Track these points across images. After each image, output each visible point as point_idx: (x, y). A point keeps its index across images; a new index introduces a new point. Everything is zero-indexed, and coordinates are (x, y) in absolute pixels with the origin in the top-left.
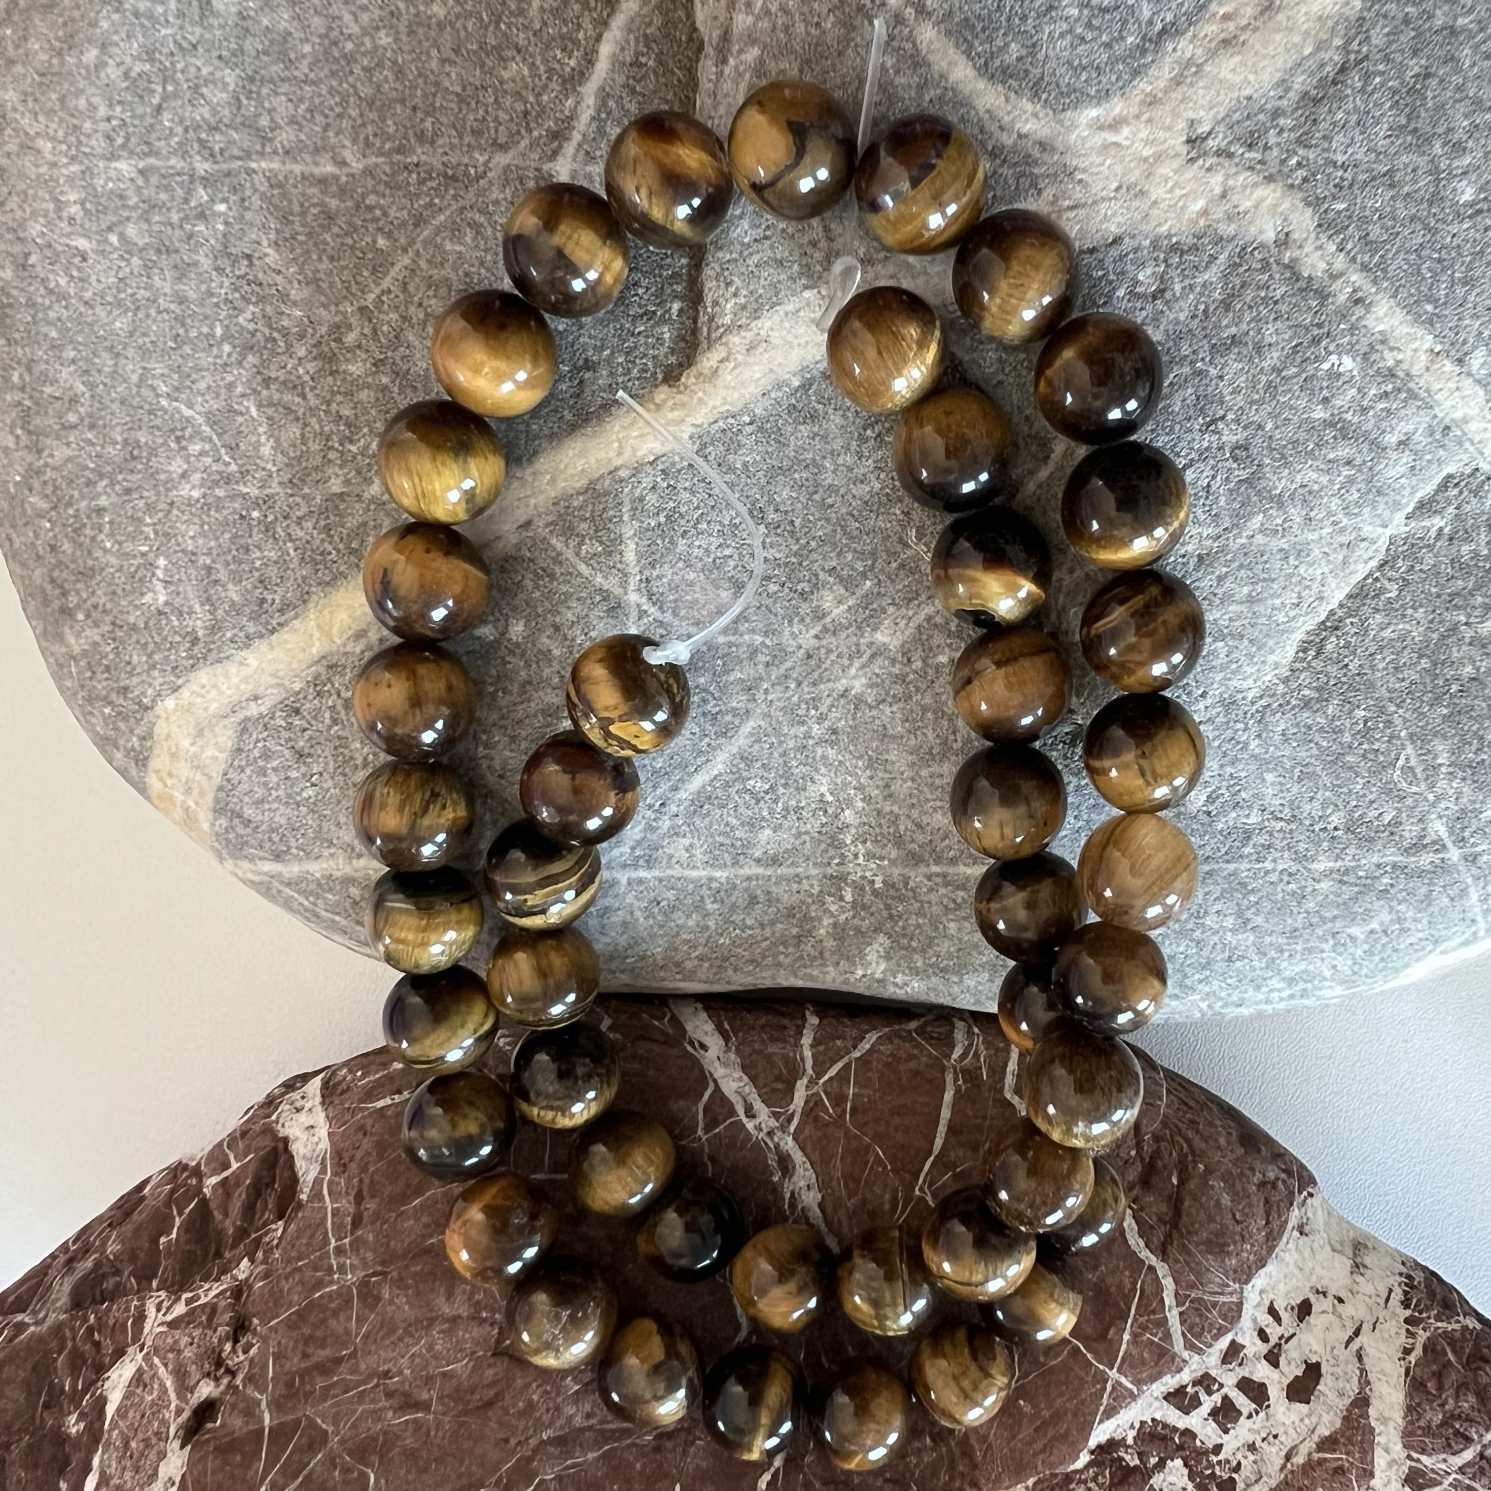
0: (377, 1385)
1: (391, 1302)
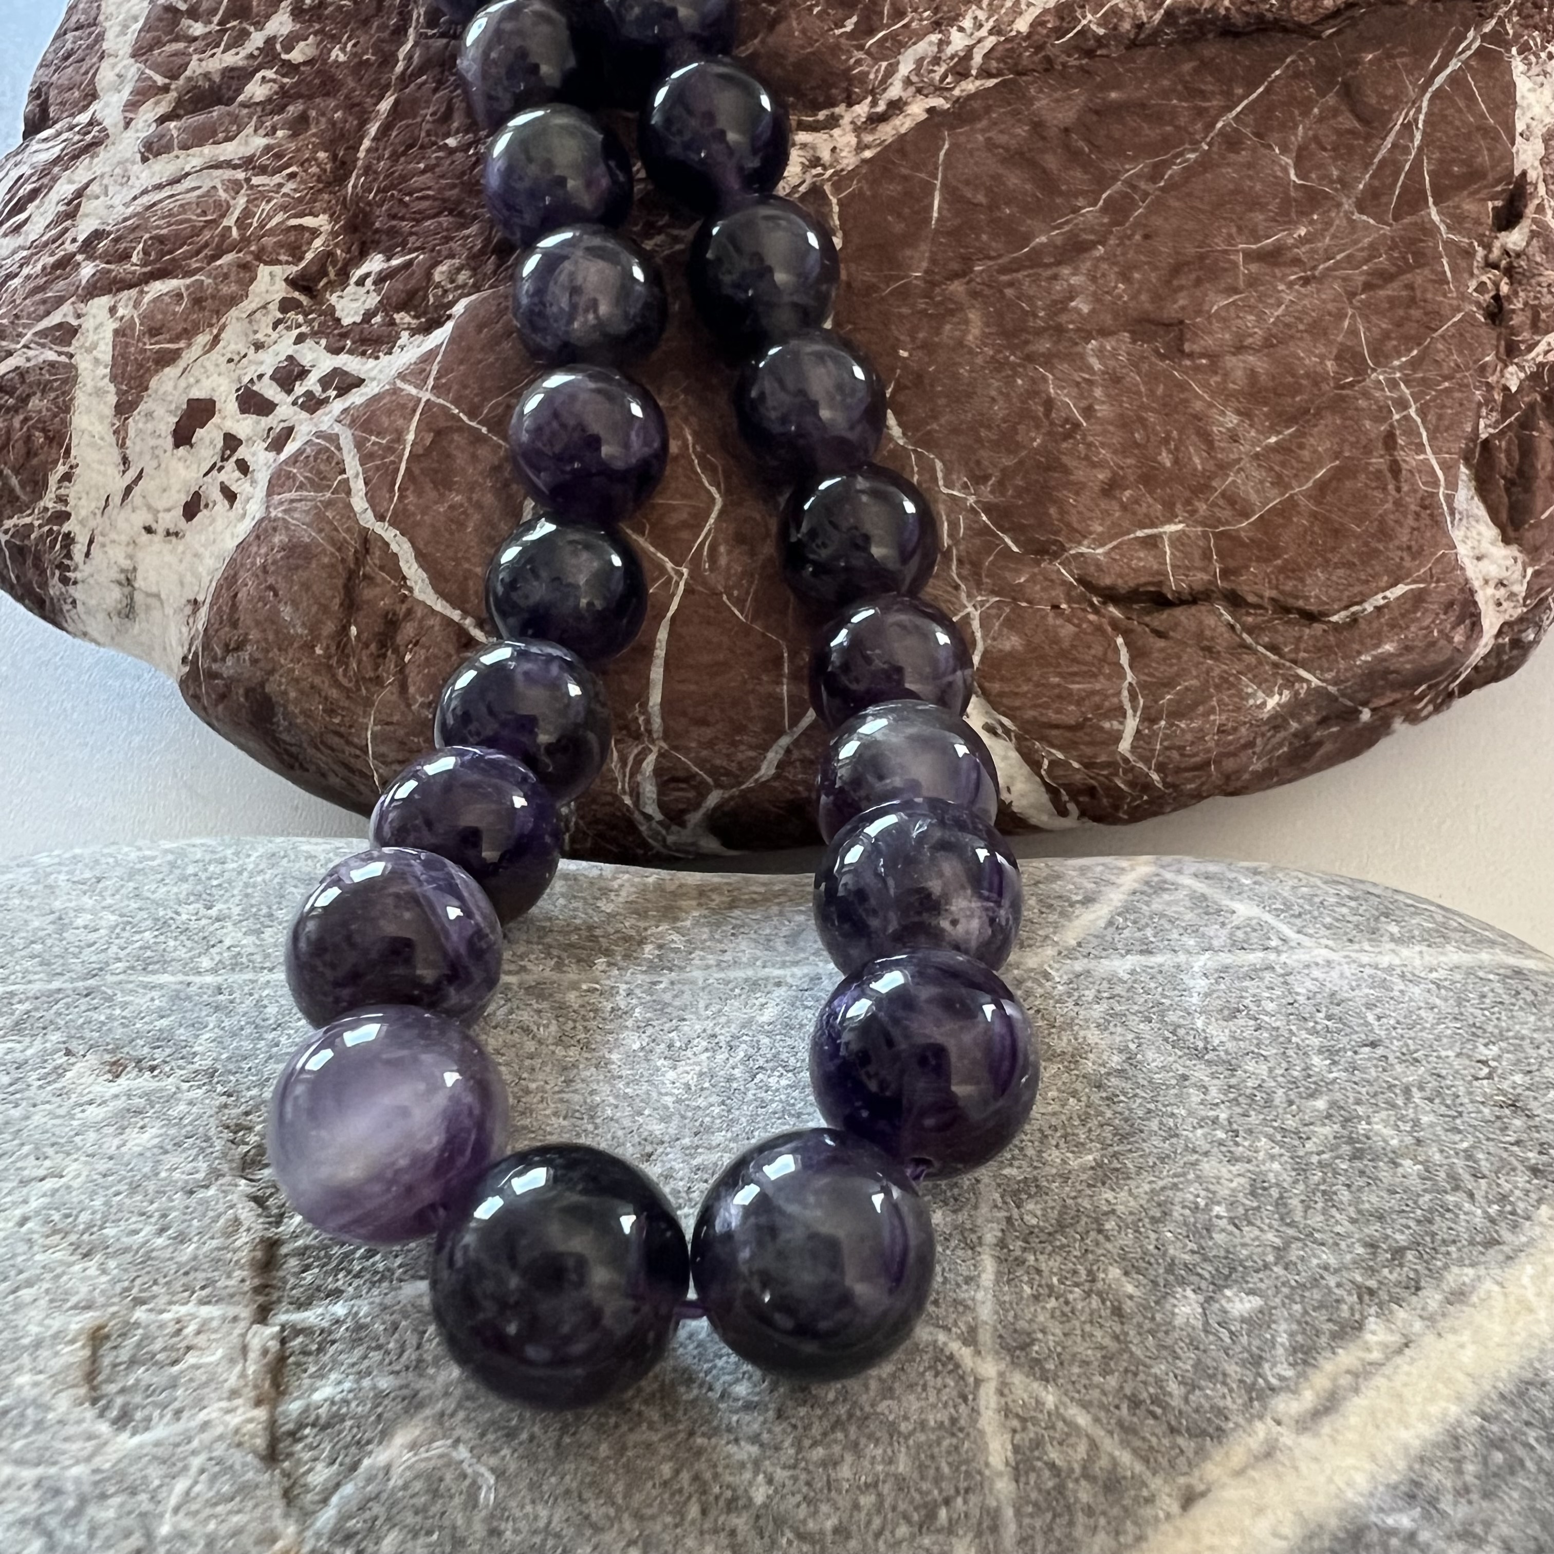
0: (1314, 268)
1: (1322, 357)
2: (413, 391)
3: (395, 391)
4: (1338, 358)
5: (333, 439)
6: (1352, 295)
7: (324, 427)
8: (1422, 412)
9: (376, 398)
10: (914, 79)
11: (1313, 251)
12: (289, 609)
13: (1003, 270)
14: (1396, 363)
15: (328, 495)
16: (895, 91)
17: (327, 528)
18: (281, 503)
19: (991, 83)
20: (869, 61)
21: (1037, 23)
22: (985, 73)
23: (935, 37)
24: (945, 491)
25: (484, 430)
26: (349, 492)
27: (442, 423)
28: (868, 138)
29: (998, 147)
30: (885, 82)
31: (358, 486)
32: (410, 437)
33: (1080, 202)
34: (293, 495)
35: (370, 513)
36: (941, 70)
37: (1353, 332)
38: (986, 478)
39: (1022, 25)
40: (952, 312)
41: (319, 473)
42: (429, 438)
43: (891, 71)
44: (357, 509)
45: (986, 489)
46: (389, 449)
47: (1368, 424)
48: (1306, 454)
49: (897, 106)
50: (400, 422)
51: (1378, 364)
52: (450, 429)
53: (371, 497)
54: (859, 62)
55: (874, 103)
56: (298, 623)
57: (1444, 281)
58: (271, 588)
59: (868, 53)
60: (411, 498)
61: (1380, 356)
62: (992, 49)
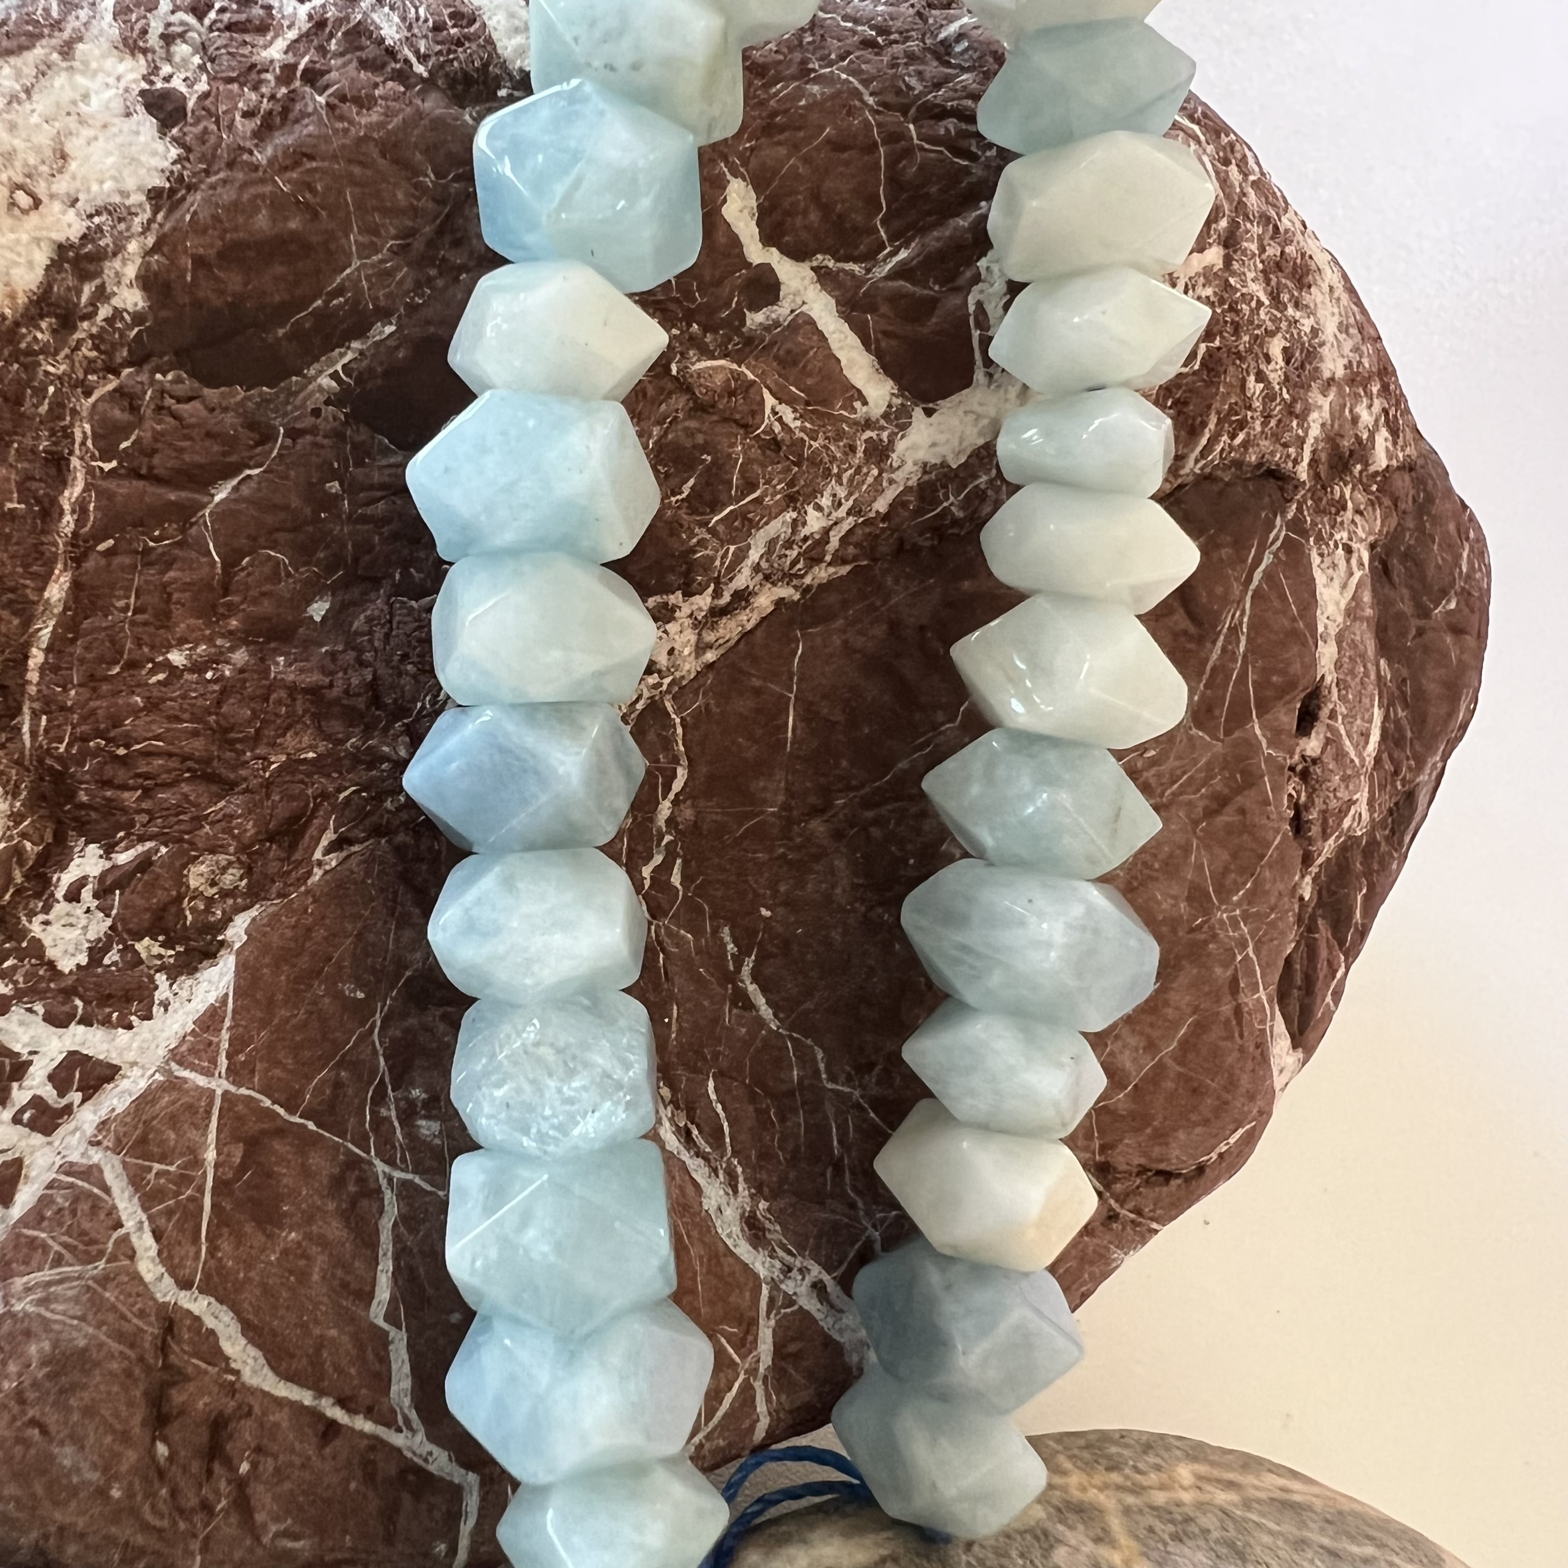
0: (1162, 794)
1: (1176, 899)
2: (201, 1081)
3: (173, 1085)
4: (1190, 899)
5: (91, 1173)
6: (1196, 823)
7: (75, 1157)
8: (1257, 951)
9: (145, 1100)
10: (764, 565)
11: (1159, 776)
12: (69, 1450)
13: (867, 804)
14: (1235, 898)
15: (101, 1264)
16: (743, 579)
17: (111, 1317)
18: (28, 1290)
19: (844, 570)
20: (715, 543)
21: (897, 504)
22: (839, 559)
23: (790, 515)
24: (830, 1086)
25: (311, 1126)
26: (132, 1255)
27: (252, 1127)
28: (709, 637)
29: (855, 651)
30: (733, 568)
31: (145, 1244)
32: (211, 1155)
33: (940, 716)
34: (46, 1275)
35: (168, 1280)
36: (794, 553)
37: (1199, 867)
38: (871, 1066)
39: (881, 505)
40: (817, 858)
41: (83, 1233)
42: (237, 1153)
43: (741, 555)
44: (148, 1277)
45: (871, 1079)
46: (183, 1180)
47: (1218, 971)
48: (1170, 1012)
49: (743, 598)
50: (193, 1134)
51: (1221, 902)
52: (264, 1132)
53: (166, 1257)
54: (702, 543)
55: (717, 594)
56: (85, 1466)
57: (1267, 803)
58: (33, 1423)
59: (713, 532)
60: (226, 1245)
61: (1224, 892)
62: (850, 532)
